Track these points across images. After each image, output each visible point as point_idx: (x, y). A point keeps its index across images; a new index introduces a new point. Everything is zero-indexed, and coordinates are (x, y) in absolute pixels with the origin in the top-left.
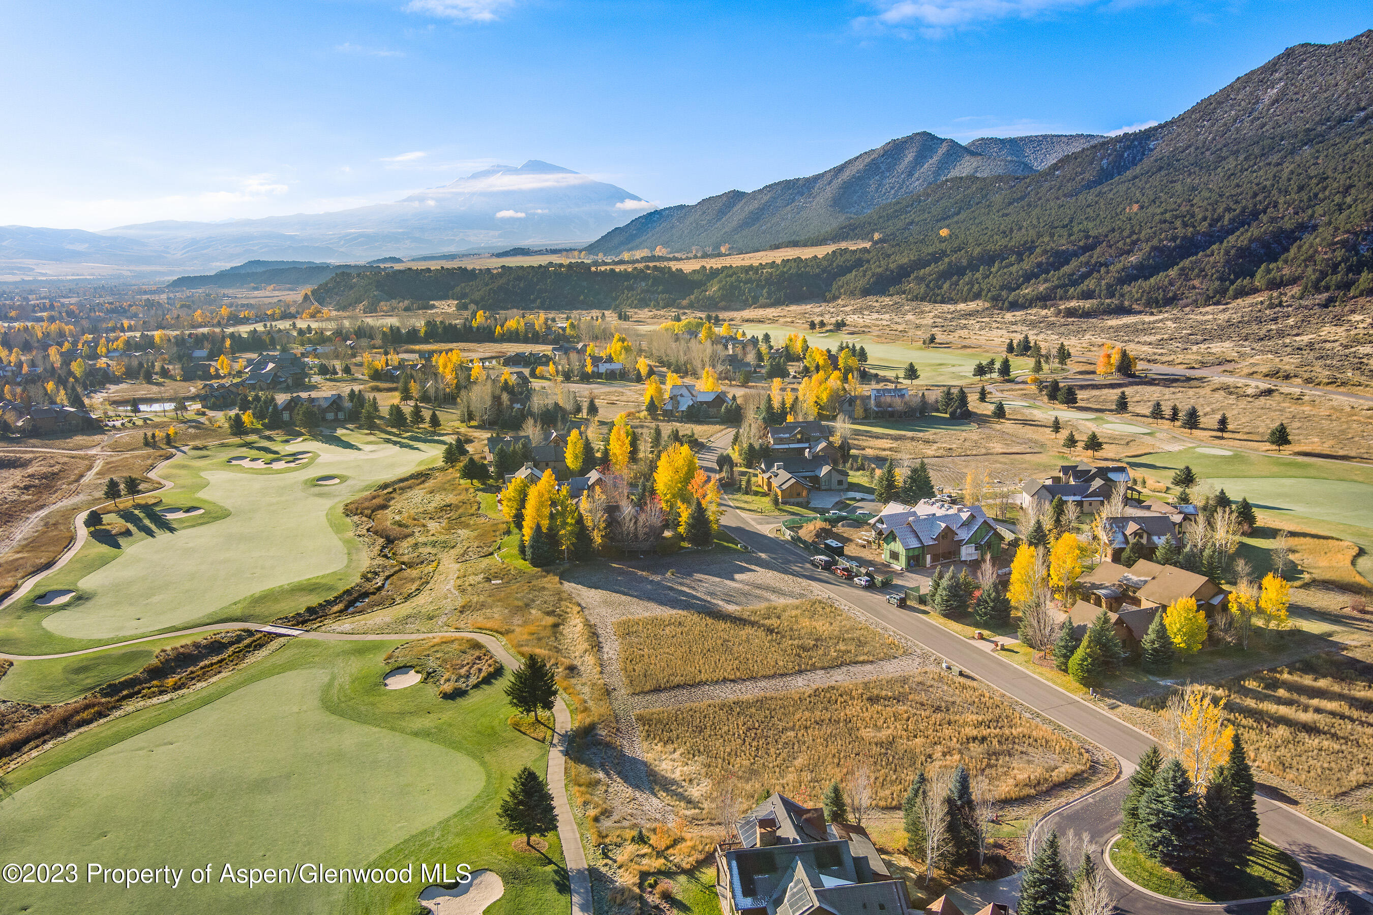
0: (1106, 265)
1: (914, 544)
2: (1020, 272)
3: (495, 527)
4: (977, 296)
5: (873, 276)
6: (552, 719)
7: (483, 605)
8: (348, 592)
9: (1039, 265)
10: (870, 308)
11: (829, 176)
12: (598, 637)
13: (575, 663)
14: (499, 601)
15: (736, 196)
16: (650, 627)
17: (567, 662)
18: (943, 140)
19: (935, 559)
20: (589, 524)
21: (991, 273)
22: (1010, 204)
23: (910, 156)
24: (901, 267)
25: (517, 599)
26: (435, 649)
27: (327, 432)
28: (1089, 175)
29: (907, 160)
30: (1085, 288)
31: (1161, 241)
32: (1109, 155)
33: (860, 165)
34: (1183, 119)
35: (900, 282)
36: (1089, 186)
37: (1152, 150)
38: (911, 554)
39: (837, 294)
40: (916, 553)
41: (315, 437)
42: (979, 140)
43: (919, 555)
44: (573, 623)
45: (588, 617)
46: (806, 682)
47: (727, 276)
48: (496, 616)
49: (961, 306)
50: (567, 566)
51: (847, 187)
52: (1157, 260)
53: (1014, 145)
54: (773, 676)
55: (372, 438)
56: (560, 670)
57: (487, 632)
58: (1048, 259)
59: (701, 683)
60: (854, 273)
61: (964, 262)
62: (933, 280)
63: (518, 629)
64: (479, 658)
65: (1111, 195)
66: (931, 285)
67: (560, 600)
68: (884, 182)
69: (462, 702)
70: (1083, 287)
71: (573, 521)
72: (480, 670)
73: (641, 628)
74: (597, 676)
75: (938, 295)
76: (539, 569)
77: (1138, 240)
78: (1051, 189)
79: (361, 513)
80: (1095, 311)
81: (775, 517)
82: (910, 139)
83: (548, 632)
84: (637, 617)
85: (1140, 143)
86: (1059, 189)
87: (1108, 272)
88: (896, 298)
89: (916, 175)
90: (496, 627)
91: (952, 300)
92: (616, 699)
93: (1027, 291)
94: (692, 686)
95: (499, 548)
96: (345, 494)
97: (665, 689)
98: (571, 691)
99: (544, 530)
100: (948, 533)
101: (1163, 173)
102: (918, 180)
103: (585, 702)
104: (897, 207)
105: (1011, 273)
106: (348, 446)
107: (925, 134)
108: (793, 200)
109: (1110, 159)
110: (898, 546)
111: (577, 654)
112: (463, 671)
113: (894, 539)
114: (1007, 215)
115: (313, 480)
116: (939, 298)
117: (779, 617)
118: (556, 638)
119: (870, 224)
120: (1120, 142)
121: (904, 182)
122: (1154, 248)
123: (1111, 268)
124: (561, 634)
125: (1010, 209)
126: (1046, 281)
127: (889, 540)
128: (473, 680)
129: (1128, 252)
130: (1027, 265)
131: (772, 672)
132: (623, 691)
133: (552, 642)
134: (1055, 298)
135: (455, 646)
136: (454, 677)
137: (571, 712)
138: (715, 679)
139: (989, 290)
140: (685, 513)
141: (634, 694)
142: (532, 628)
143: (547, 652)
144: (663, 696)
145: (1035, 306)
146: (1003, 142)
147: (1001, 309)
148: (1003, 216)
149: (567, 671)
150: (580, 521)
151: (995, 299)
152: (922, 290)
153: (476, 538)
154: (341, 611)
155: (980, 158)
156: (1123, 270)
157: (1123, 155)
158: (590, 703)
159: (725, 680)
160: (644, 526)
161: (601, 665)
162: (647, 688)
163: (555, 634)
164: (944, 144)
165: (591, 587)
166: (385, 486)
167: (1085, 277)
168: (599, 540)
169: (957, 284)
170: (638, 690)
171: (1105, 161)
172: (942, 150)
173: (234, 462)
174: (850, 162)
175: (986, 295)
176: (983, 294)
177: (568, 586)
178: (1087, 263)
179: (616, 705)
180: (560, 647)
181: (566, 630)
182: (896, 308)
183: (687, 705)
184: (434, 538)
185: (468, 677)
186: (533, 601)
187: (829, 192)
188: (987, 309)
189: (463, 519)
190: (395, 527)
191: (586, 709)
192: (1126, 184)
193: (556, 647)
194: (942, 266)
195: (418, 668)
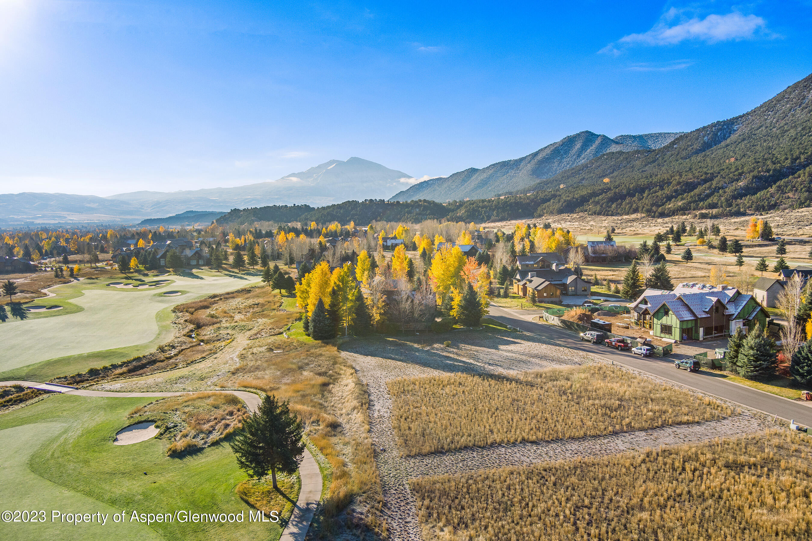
0: (722, 188)
1: (688, 317)
2: (664, 195)
3: (289, 316)
4: (636, 211)
5: (565, 202)
6: (297, 486)
7: (257, 368)
8: (138, 359)
9: (676, 191)
10: (565, 221)
11: (529, 158)
12: (369, 395)
13: (340, 420)
14: (274, 365)
15: (473, 171)
16: (427, 386)
17: (330, 418)
18: (598, 136)
19: (707, 332)
20: (369, 302)
21: (643, 197)
22: (646, 165)
23: (578, 145)
24: (582, 197)
25: (292, 363)
26: (187, 404)
27: (187, 271)
28: (696, 146)
29: (576, 148)
30: (711, 202)
31: (759, 172)
32: (708, 134)
33: (548, 151)
34: (755, 112)
35: (583, 205)
36: (697, 152)
37: (735, 131)
38: (685, 327)
39: (541, 213)
40: (690, 326)
41: (176, 273)
42: (620, 136)
43: (692, 328)
44: (344, 382)
45: (361, 378)
46: (628, 445)
47: (470, 204)
48: (266, 377)
49: (625, 217)
50: (346, 339)
51: (541, 162)
52: (758, 184)
53: (641, 138)
54: (584, 438)
55: (218, 273)
56: (321, 427)
57: (252, 390)
58: (681, 187)
59: (494, 445)
60: (552, 201)
61: (625, 192)
62: (604, 203)
63: (283, 387)
64: (231, 414)
65: (713, 156)
66: (604, 206)
67: (335, 363)
68: (563, 161)
69: (191, 462)
70: (710, 201)
71: (354, 298)
72: (227, 426)
73: (417, 387)
74: (364, 435)
75: (609, 211)
76: (320, 342)
77: (743, 173)
78: (672, 155)
79: (187, 311)
80: (720, 215)
81: (534, 311)
82: (578, 135)
83: (316, 390)
84: (412, 378)
85: (728, 127)
86: (677, 155)
87: (725, 192)
88: (581, 214)
89: (583, 156)
90: (261, 385)
91: (618, 214)
92: (386, 463)
93: (670, 206)
94: (483, 448)
95: (289, 329)
96: (179, 300)
97: (449, 451)
98: (329, 451)
99: (327, 307)
100: (719, 306)
101: (746, 142)
102: (584, 159)
103: (345, 465)
104: (573, 171)
105: (658, 196)
106: (197, 277)
107: (587, 132)
108: (508, 172)
109: (710, 136)
110: (672, 320)
111: (344, 411)
112: (206, 427)
113: (666, 313)
114: (645, 171)
115: (162, 293)
116: (610, 212)
117: (568, 379)
118: (323, 396)
119: (556, 181)
120: (715, 126)
121: (575, 160)
122: (754, 177)
123: (727, 190)
124: (330, 392)
125: (647, 168)
126: (682, 199)
127: (660, 314)
128: (215, 436)
129: (737, 180)
130: (667, 191)
131: (582, 433)
132: (395, 453)
133: (317, 399)
134: (690, 209)
135: (211, 401)
136: (193, 433)
137: (325, 478)
138: (512, 440)
139: (643, 207)
140: (457, 299)
141: (408, 456)
142: (299, 386)
143: (309, 408)
144: (447, 459)
145: (677, 215)
146: (634, 137)
147: (654, 217)
148: (642, 171)
149: (329, 429)
150: (360, 298)
151: (649, 211)
152: (598, 209)
153: (271, 323)
154: (121, 374)
155: (621, 145)
156: (735, 190)
157: (717, 134)
158: (351, 467)
159: (524, 441)
160: (420, 304)
161: (370, 423)
162: (426, 449)
163: (322, 392)
164: (599, 138)
165: (367, 355)
166: (215, 296)
167: (708, 196)
168: (377, 317)
169: (621, 204)
170: (414, 451)
171: (706, 138)
172: (598, 142)
173: (111, 285)
174: (541, 150)
175: (642, 210)
176: (640, 209)
177: (344, 354)
178: (709, 188)
179: (384, 470)
180: (326, 404)
181: (335, 389)
182: (582, 219)
183: (481, 471)
184: (236, 324)
185: (210, 432)
186: (308, 364)
187: (529, 167)
188: (644, 217)
189: (265, 312)
190: (209, 318)
191: (344, 475)
192: (722, 150)
193: (321, 404)
194: (610, 194)
195: (159, 423)
